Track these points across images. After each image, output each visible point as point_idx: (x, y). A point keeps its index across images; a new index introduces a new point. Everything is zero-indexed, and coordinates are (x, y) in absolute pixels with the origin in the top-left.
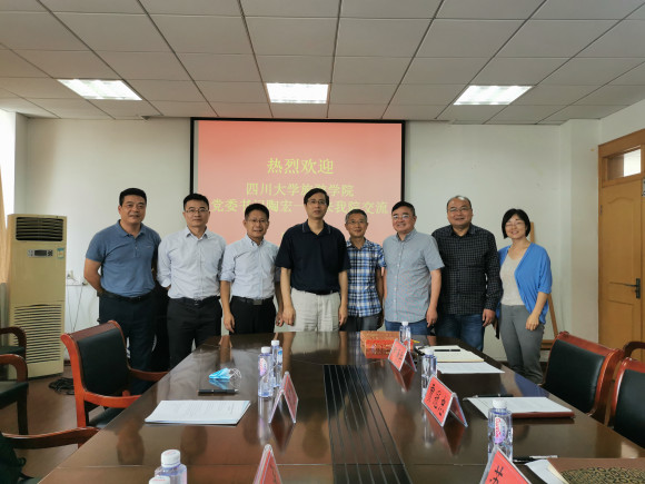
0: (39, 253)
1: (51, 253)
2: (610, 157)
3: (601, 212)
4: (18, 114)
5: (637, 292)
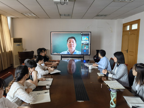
1: (20, 45)
2: (125, 26)
3: (122, 37)
4: (11, 18)
5: (127, 52)
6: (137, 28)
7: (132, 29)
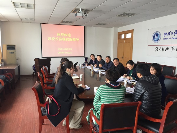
0: (11, 53)
1: (14, 53)
2: (120, 35)
3: (118, 44)
5: (123, 59)
7: (127, 38)
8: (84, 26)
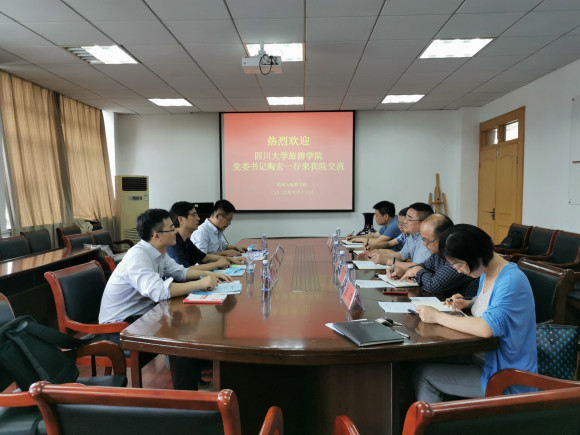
0: (135, 198)
1: (141, 198)
3: (480, 166)
4: (115, 113)
5: (493, 216)
6: (516, 136)
7: (507, 139)
8: (354, 112)
